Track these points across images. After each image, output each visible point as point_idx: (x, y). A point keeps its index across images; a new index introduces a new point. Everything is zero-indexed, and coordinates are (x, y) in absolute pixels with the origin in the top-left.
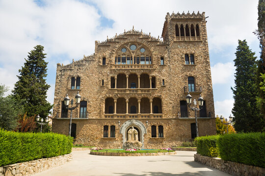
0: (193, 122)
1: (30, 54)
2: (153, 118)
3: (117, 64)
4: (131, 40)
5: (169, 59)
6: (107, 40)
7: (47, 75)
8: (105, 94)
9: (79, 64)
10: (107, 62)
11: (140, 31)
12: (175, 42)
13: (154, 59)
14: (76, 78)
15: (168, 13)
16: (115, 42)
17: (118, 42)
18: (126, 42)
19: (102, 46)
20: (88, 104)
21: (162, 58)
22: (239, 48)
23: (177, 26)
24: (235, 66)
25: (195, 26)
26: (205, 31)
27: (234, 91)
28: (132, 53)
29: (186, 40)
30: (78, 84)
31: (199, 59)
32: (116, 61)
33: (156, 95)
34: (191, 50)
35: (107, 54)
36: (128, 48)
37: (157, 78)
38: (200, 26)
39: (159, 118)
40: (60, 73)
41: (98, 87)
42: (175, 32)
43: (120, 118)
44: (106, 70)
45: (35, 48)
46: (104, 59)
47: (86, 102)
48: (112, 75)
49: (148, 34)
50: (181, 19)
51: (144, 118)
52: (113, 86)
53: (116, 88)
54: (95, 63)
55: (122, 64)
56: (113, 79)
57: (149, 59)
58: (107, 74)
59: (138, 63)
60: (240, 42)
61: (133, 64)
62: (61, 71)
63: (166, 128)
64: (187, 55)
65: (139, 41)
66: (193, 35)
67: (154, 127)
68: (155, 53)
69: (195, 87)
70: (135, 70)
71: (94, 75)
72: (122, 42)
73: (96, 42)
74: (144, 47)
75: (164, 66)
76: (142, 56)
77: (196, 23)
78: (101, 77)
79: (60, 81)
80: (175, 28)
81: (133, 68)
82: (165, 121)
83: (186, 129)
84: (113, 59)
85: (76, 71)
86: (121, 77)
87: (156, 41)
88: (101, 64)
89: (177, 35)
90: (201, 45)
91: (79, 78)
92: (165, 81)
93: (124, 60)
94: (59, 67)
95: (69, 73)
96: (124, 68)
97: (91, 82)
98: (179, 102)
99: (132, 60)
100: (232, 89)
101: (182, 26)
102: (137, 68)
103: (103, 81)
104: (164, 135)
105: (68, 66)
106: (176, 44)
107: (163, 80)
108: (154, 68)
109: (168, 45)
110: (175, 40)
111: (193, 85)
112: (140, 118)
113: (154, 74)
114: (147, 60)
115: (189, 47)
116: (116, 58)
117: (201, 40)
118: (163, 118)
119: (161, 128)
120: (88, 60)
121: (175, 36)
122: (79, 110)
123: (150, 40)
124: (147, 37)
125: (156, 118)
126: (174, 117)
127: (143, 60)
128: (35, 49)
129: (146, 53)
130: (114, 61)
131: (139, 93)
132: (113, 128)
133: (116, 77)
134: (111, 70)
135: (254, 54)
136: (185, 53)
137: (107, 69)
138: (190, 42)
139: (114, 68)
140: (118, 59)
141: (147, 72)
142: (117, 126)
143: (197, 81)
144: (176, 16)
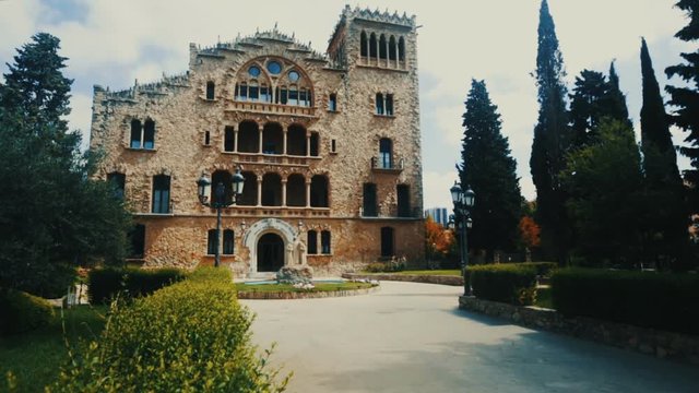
0: (386, 225)
1: (20, 52)
2: (310, 216)
3: (240, 99)
4: (272, 52)
5: (345, 100)
6: (219, 45)
7: (70, 109)
8: (211, 162)
9: (151, 92)
10: (217, 93)
11: (290, 36)
12: (358, 67)
13: (316, 98)
14: (143, 123)
15: (347, 6)
16: (235, 52)
17: (242, 53)
18: (260, 53)
19: (206, 56)
20: (173, 182)
21: (333, 97)
22: (473, 93)
23: (363, 35)
24: (464, 125)
25: (397, 40)
26: (414, 52)
27: (460, 171)
28: (272, 81)
29: (379, 66)
30: (150, 138)
31: (401, 106)
32: (236, 94)
33: (319, 169)
34: (387, 86)
35: (217, 75)
36: (264, 67)
37: (322, 136)
38: (406, 42)
39: (323, 216)
40: (103, 109)
41: (196, 147)
42: (359, 48)
43: (243, 215)
44: (216, 112)
45: (35, 39)
46: (211, 86)
47: (169, 178)
48: (228, 123)
49: (307, 44)
50: (373, 22)
51: (293, 216)
52: (229, 145)
53: (236, 152)
54: (190, 93)
55: (249, 100)
56: (229, 130)
57: (307, 95)
58: (217, 119)
59: (284, 102)
60: (474, 83)
61: (274, 102)
62: (104, 103)
63: (335, 237)
64: (379, 96)
65: (288, 56)
66: (393, 57)
67: (312, 235)
68: (321, 84)
69: (391, 159)
70: (278, 116)
71: (187, 119)
72: (252, 54)
73: (192, 46)
74: (297, 70)
75: (334, 112)
76: (293, 89)
77: (400, 35)
78: (204, 126)
79: (102, 126)
80: (359, 39)
81: (274, 111)
82: (335, 222)
83: (372, 238)
84: (231, 88)
85: (143, 107)
86: (248, 128)
87: (322, 61)
88: (205, 97)
89: (364, 53)
90: (406, 79)
91: (150, 124)
92: (337, 144)
93: (254, 93)
94: (100, 94)
95: (125, 109)
96: (253, 111)
97: (179, 135)
98: (361, 186)
99: (271, 93)
100: (457, 167)
101: (373, 35)
102: (280, 112)
103: (208, 133)
104: (332, 250)
105: (123, 93)
106: (361, 72)
107: (334, 141)
108: (316, 115)
109: (346, 71)
110: (359, 63)
111: (387, 156)
112: (286, 215)
113: (315, 128)
114: (303, 98)
115: (384, 80)
116: (237, 87)
117: (407, 70)
118: (331, 216)
119: (326, 236)
120: (172, 84)
121: (359, 56)
122: (150, 197)
123: (310, 56)
124: (304, 51)
125: (317, 216)
126: (352, 215)
127: (294, 96)
128: (36, 43)
129: (301, 83)
130: (232, 93)
131: (286, 164)
132: (229, 235)
133: (236, 129)
134: (226, 112)
135: (495, 107)
136: (376, 91)
137: (217, 109)
138: (387, 71)
139: (231, 108)
140: (242, 90)
141: (303, 122)
142: (237, 231)
143: (396, 148)
144: (362, 13)
